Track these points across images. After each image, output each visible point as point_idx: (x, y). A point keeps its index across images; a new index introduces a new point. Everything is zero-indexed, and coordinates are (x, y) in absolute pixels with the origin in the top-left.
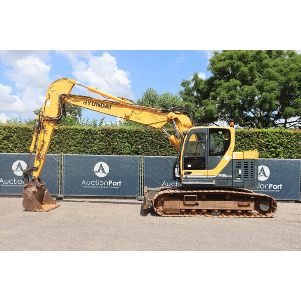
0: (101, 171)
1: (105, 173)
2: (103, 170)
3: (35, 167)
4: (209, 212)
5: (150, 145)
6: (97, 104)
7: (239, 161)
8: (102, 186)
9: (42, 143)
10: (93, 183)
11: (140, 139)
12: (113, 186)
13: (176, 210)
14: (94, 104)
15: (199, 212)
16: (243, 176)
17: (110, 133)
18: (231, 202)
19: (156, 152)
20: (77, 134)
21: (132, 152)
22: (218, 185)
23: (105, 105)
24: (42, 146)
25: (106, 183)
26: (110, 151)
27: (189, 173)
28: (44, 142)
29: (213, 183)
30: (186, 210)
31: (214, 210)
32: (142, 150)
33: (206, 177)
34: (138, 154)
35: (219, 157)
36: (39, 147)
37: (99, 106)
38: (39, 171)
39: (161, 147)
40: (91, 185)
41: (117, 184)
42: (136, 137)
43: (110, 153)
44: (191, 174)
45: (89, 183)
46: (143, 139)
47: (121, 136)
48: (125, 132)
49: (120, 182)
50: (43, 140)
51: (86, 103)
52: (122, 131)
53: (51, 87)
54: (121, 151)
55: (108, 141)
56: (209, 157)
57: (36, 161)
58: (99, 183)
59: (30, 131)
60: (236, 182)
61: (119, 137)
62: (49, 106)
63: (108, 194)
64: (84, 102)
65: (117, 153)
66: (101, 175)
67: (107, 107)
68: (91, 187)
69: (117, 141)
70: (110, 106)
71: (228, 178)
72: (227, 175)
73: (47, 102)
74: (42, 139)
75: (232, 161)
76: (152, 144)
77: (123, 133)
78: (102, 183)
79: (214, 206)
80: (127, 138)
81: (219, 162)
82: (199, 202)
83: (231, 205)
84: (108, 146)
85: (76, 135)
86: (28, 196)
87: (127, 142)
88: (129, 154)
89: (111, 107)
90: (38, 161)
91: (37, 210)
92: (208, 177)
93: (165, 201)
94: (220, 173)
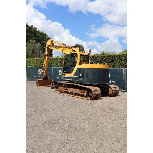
4: (72, 93)
7: (80, 69)
13: (62, 91)
15: (68, 93)
16: (82, 77)
18: (78, 90)
22: (73, 81)
29: (71, 80)
31: (73, 93)
33: (69, 77)
35: (74, 67)
44: (65, 75)
56: (71, 67)
60: (79, 80)
71: (76, 78)
72: (76, 76)
75: (78, 69)
79: (73, 91)
81: (74, 70)
82: (68, 88)
83: (78, 91)
92: (70, 77)
93: (59, 87)
94: (74, 75)
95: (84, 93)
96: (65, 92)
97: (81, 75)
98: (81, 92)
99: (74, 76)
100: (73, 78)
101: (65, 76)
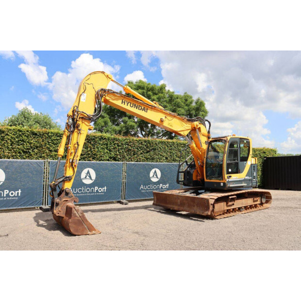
0: (88, 177)
1: (92, 180)
2: (90, 177)
3: (68, 177)
4: (239, 209)
5: (126, 152)
6: (135, 105)
8: (89, 193)
9: (76, 146)
10: (80, 190)
11: (118, 146)
12: (99, 192)
14: (132, 105)
17: (92, 139)
19: (130, 158)
20: (58, 138)
21: (111, 158)
23: (143, 108)
24: (76, 150)
25: (92, 190)
26: (90, 157)
27: (230, 176)
28: (78, 145)
30: (228, 210)
32: (119, 157)
34: (116, 160)
35: (245, 162)
36: (72, 150)
37: (137, 108)
38: (72, 181)
39: (134, 154)
40: (78, 193)
41: (102, 190)
42: (114, 144)
43: (91, 159)
44: (231, 178)
45: (75, 191)
46: (120, 146)
47: (101, 142)
48: (105, 139)
49: (105, 188)
50: (78, 143)
51: (125, 102)
52: (102, 138)
53: (87, 79)
54: (101, 157)
55: (90, 147)
57: (68, 169)
58: (86, 190)
59: (3, 132)
61: (99, 143)
62: (84, 101)
63: (94, 201)
64: (122, 102)
65: (98, 159)
66: (88, 182)
67: (144, 109)
68: (78, 195)
69: (98, 148)
70: (147, 109)
73: (82, 96)
74: (75, 141)
76: (128, 151)
77: (103, 139)
78: (88, 190)
80: (107, 144)
84: (89, 152)
85: (58, 140)
86: (76, 216)
87: (107, 148)
88: (108, 160)
89: (148, 111)
90: (71, 169)
91: (89, 233)
94: (246, 176)
95: (257, 201)
96: (228, 211)
97: (255, 175)
98: (254, 201)
99: (246, 178)
100: (245, 180)
101: (230, 180)
